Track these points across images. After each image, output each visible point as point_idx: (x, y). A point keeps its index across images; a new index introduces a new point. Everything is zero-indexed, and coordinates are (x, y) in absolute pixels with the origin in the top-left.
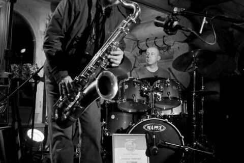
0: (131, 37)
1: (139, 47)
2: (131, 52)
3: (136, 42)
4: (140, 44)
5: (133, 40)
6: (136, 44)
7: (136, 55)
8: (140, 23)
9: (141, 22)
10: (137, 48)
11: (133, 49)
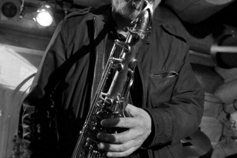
0: (215, 100)
1: (226, 111)
2: (217, 118)
3: (221, 105)
4: (227, 107)
5: (217, 103)
6: (221, 108)
7: (223, 121)
8: (223, 83)
9: (225, 81)
10: (223, 112)
11: (219, 114)
